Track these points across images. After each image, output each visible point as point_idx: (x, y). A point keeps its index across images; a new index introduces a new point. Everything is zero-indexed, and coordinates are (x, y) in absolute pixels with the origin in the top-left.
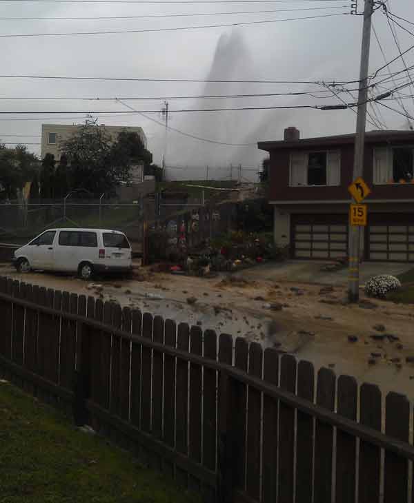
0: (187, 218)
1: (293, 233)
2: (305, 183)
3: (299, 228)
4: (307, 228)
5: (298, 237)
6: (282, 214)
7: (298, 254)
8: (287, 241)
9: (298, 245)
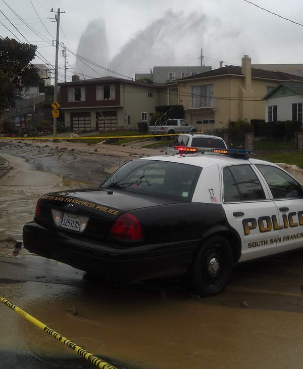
0: (25, 116)
1: (72, 121)
2: (74, 100)
3: (74, 119)
4: (77, 119)
5: (74, 122)
6: (67, 113)
7: (74, 129)
8: (69, 124)
9: (74, 126)
